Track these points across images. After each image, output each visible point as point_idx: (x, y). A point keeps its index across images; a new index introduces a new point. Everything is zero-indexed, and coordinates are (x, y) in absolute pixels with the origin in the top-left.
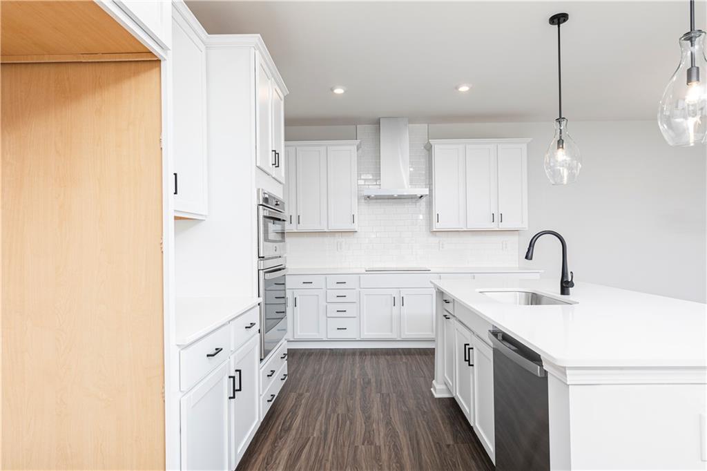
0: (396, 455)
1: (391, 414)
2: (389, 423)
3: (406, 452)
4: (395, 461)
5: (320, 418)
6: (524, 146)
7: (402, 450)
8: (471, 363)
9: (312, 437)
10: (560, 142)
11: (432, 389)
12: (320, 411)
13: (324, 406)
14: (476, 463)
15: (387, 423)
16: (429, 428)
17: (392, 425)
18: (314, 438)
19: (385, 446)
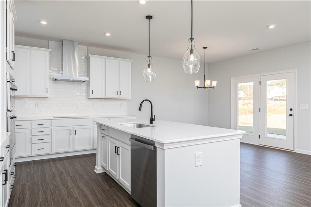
0: (86, 199)
1: (78, 184)
2: (78, 187)
3: (90, 197)
4: (86, 201)
5: (40, 192)
6: (130, 63)
7: (88, 196)
8: (118, 154)
9: (39, 202)
10: (149, 65)
11: (95, 170)
12: (39, 190)
13: (40, 187)
14: (121, 193)
15: (77, 188)
16: (98, 186)
17: (80, 188)
18: (40, 202)
19: (79, 196)
